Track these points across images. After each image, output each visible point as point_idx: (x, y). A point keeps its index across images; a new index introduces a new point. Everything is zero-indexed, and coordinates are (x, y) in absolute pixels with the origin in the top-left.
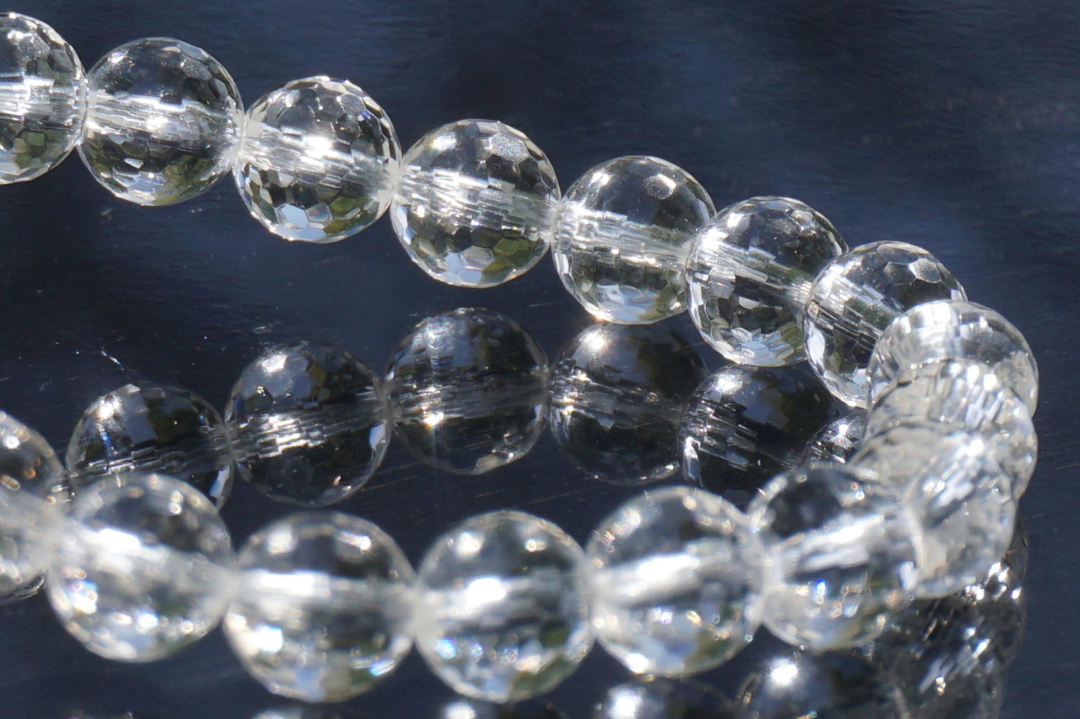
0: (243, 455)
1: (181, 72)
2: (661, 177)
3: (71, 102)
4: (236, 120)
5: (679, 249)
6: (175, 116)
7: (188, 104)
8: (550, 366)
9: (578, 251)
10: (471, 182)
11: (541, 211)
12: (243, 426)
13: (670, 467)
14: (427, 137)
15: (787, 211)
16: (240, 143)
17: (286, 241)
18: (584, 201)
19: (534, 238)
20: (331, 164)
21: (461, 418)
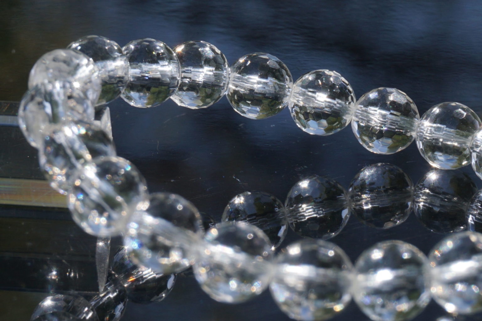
0: (291, 220)
1: (268, 66)
2: (460, 110)
3: (223, 77)
4: (290, 86)
5: (467, 139)
6: (265, 83)
7: (270, 79)
8: (414, 186)
9: (426, 140)
11: (411, 124)
12: (291, 208)
13: (462, 227)
16: (291, 95)
18: (429, 120)
19: (408, 134)
20: (327, 104)
21: (378, 207)
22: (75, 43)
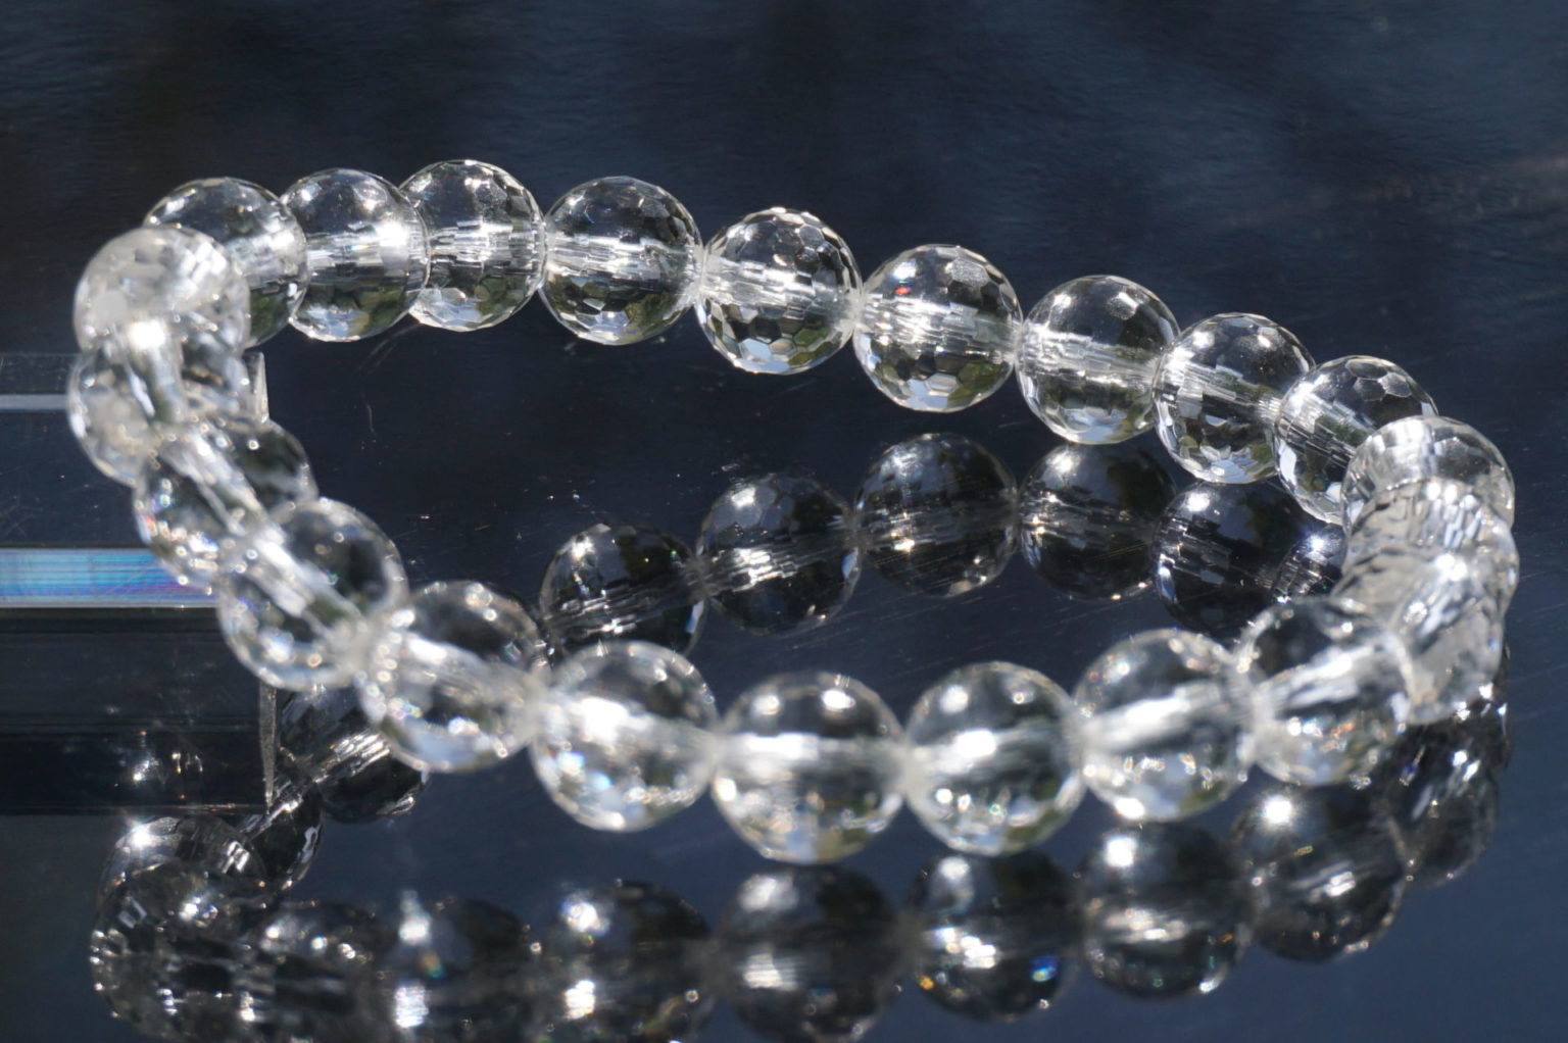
0: (715, 589)
1: (639, 211)
2: (1123, 297)
3: (531, 246)
4: (696, 256)
5: (1142, 367)
6: (635, 255)
7: (646, 242)
8: (1018, 487)
9: (1043, 373)
10: (934, 308)
11: (1003, 333)
12: (715, 559)
13: (1142, 585)
14: (888, 266)
15: (1251, 326)
16: (700, 279)
17: (751, 374)
18: (1047, 323)
19: (998, 361)
20: (792, 296)
21: (932, 544)
22: (173, 200)
